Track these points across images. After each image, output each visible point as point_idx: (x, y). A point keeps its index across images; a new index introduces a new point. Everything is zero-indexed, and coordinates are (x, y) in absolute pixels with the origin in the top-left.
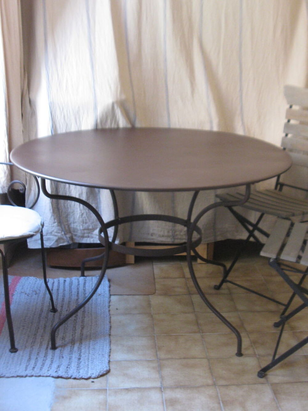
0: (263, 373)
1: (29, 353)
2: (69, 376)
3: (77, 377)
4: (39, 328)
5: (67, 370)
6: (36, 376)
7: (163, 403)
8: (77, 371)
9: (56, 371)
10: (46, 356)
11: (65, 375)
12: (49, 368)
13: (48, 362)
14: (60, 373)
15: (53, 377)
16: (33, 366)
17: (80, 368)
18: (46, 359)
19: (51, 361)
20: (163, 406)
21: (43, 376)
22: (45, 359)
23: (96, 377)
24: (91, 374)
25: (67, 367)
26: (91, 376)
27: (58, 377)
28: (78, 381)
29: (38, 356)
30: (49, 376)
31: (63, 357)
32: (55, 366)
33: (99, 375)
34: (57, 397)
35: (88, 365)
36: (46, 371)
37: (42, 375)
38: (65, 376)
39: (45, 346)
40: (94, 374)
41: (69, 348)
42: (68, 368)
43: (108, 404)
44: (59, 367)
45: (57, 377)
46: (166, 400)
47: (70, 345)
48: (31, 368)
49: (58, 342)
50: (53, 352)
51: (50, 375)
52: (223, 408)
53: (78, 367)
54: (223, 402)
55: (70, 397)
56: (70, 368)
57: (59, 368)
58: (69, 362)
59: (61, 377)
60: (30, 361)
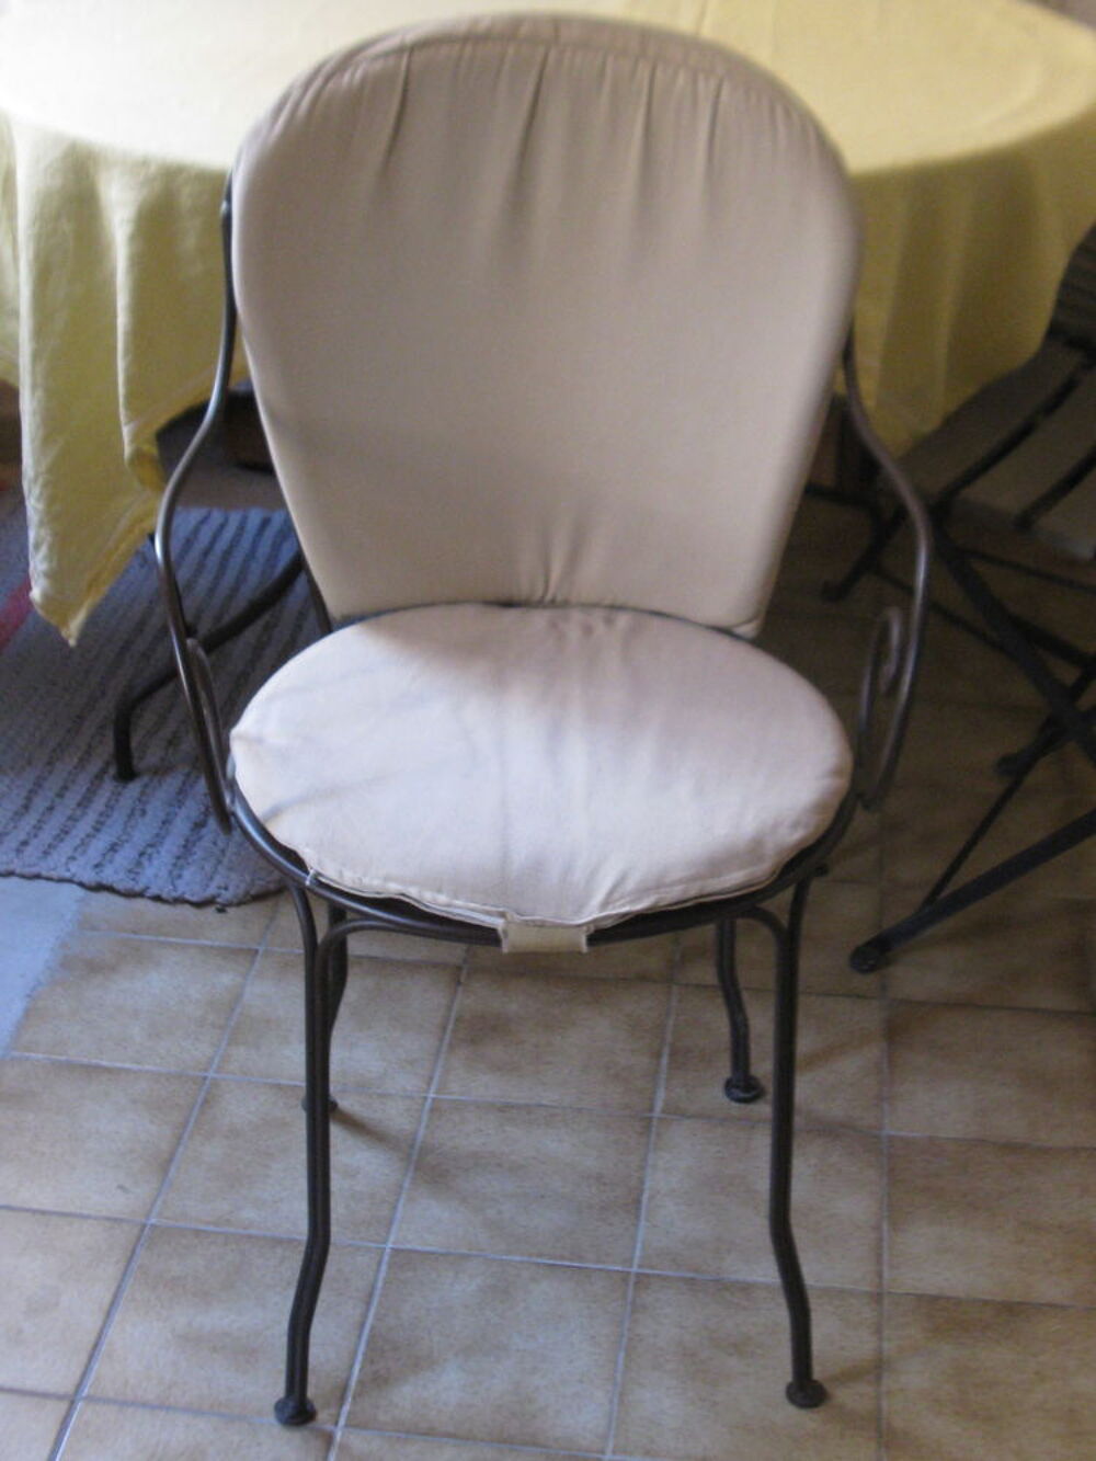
0: (875, 953)
1: (29, 786)
2: (138, 888)
3: (164, 896)
4: (103, 694)
5: (139, 864)
6: (23, 876)
7: (444, 1028)
8: (170, 872)
9: (96, 862)
10: (85, 803)
11: (123, 883)
12: (76, 849)
13: (84, 827)
14: (109, 875)
15: (81, 884)
16: (23, 837)
17: (190, 860)
18: (84, 814)
19: (98, 822)
20: (441, 1040)
21: (49, 879)
22: (78, 812)
23: (235, 901)
24: (219, 888)
25: (142, 854)
26: (219, 896)
27: (100, 888)
28: (164, 908)
29: (58, 800)
30: (70, 881)
31: (144, 813)
32: (100, 844)
33: (247, 893)
34: (66, 964)
35: (223, 851)
36: (64, 860)
37: (44, 873)
38: (119, 886)
39: (94, 767)
40: (231, 888)
41: (181, 778)
42: (144, 860)
43: (238, 1010)
44: (113, 848)
45: (93, 884)
46: (459, 1019)
47: (186, 770)
48: (14, 844)
49: (149, 754)
50: (120, 789)
51: (74, 875)
52: (663, 1076)
53: (178, 858)
54: (673, 1054)
55: (113, 969)
56: (155, 855)
57: (116, 851)
58: (157, 835)
59: (110, 889)
60: (22, 814)
